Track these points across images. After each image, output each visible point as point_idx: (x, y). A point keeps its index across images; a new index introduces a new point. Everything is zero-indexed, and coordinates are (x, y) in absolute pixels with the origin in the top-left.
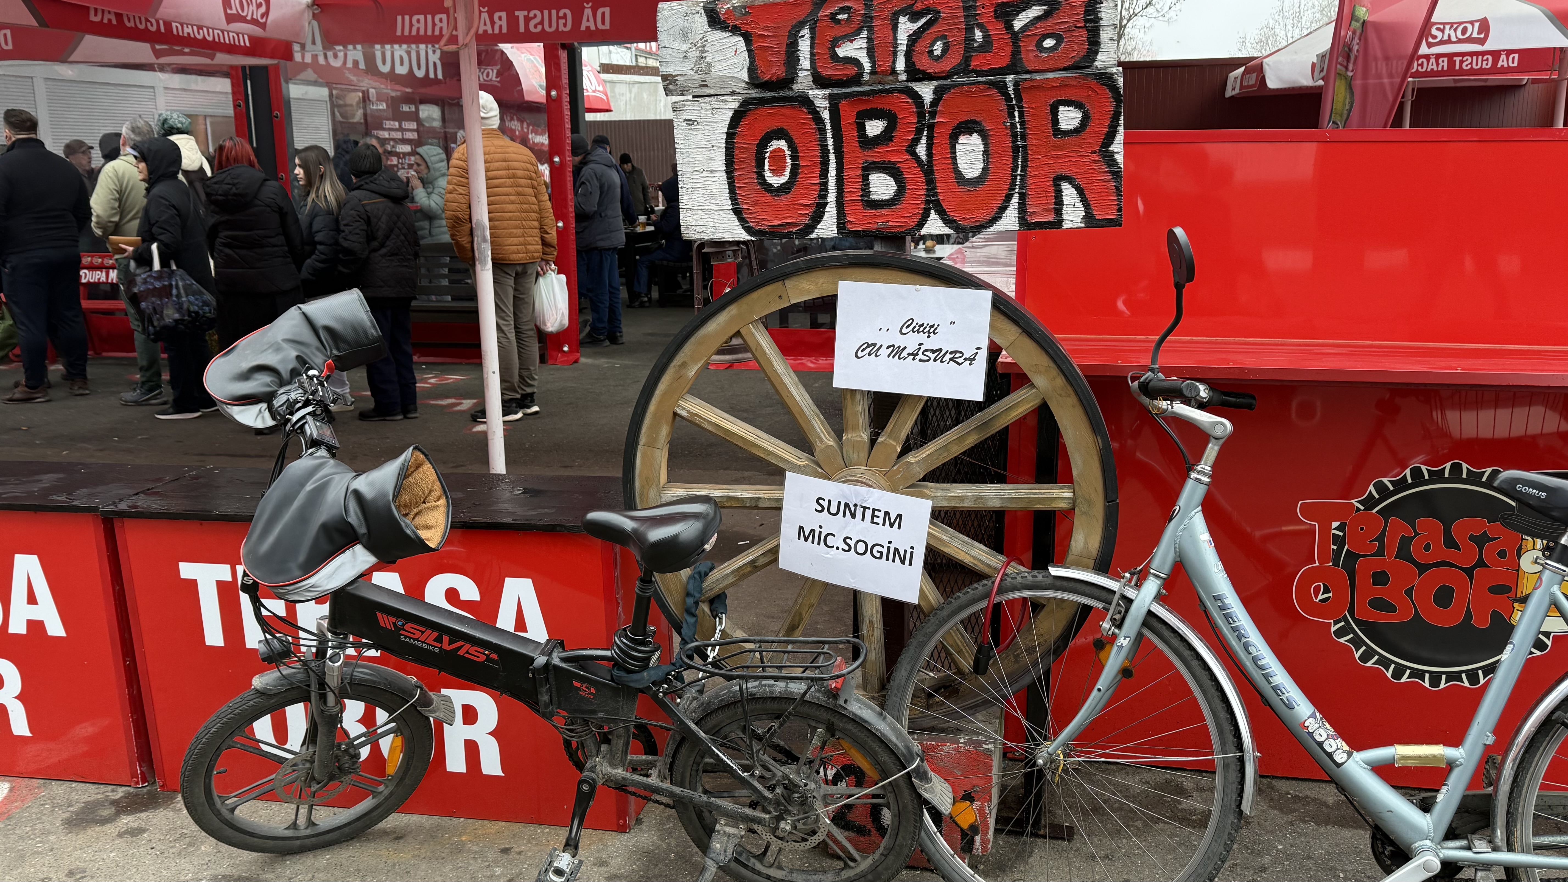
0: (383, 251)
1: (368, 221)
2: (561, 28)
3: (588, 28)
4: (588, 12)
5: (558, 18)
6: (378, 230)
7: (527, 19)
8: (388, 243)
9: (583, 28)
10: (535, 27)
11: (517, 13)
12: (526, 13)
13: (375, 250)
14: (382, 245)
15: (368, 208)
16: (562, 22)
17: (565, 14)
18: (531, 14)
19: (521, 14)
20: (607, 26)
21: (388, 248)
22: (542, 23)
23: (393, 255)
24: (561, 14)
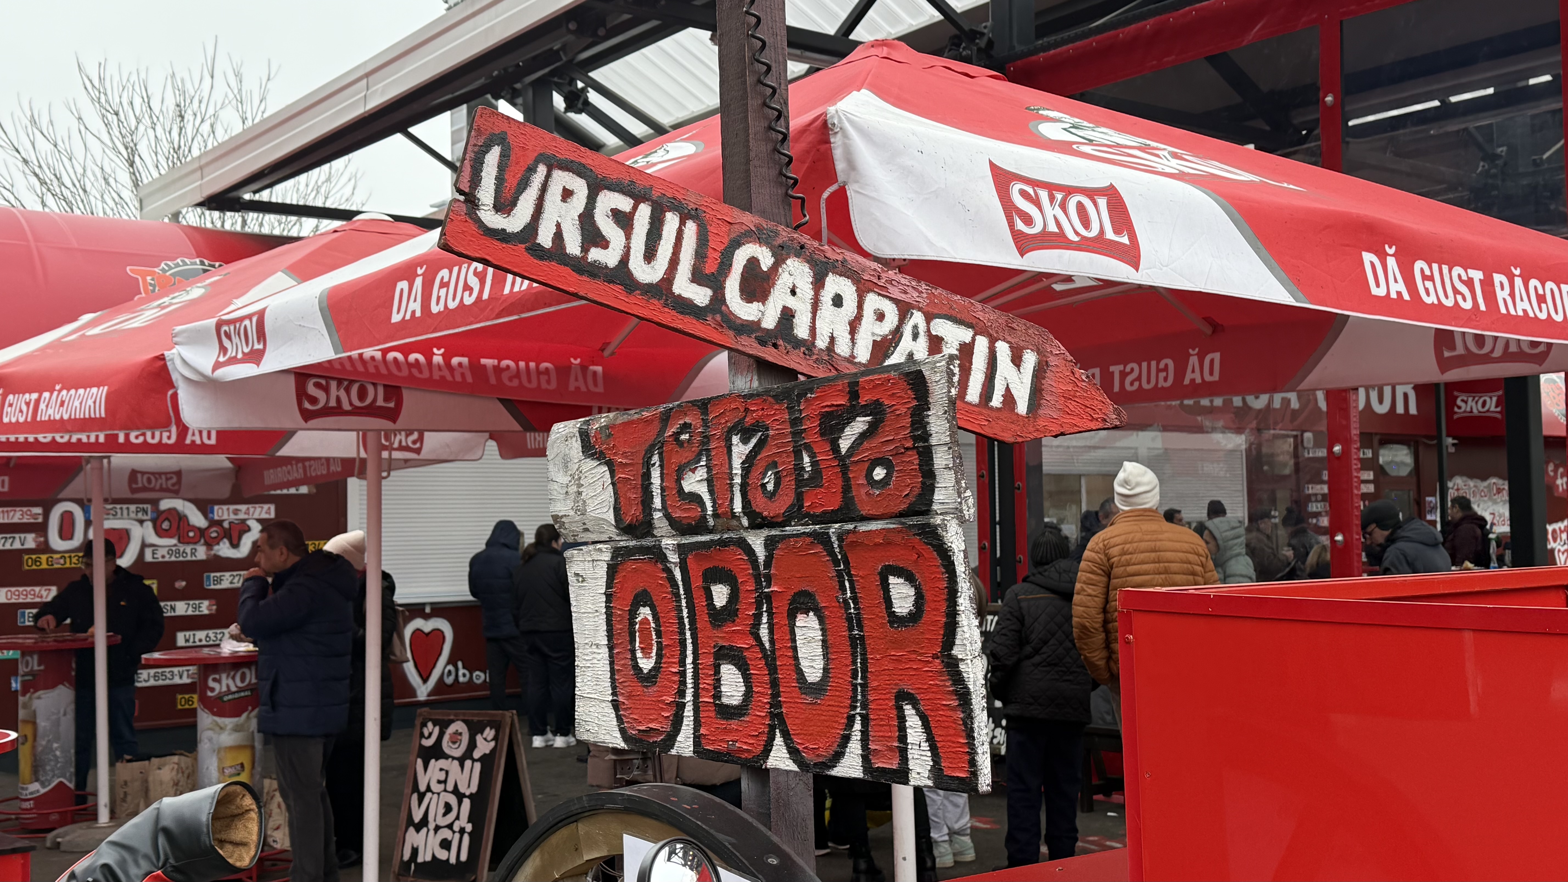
0: (1037, 659)
1: (1021, 620)
2: (1161, 383)
3: (1193, 381)
4: (1194, 360)
5: (1159, 371)
6: (1032, 632)
7: (1124, 375)
8: (1044, 649)
9: (1187, 381)
10: (1132, 384)
11: (1112, 369)
12: (1121, 367)
13: (1029, 657)
14: (1037, 651)
15: (1024, 605)
16: (1162, 375)
17: (1166, 365)
18: (1128, 369)
19: (1116, 369)
20: (1216, 377)
21: (1044, 656)
22: (1139, 378)
23: (1049, 665)
24: (1162, 366)
